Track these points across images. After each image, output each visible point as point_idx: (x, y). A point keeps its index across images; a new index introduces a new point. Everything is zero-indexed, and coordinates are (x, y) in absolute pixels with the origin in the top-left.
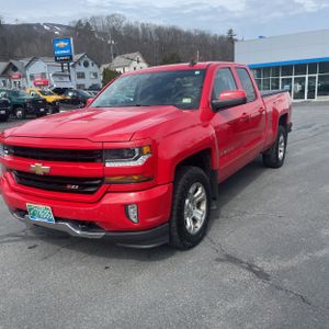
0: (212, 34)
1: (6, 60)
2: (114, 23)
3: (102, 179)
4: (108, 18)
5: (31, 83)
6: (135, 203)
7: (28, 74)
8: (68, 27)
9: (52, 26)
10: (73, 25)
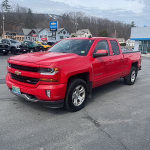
0: (124, 23)
1: (31, 29)
2: (79, 16)
3: (38, 79)
4: (77, 13)
5: (40, 39)
6: (50, 90)
7: (39, 35)
8: (60, 16)
9: (53, 15)
10: (62, 15)
